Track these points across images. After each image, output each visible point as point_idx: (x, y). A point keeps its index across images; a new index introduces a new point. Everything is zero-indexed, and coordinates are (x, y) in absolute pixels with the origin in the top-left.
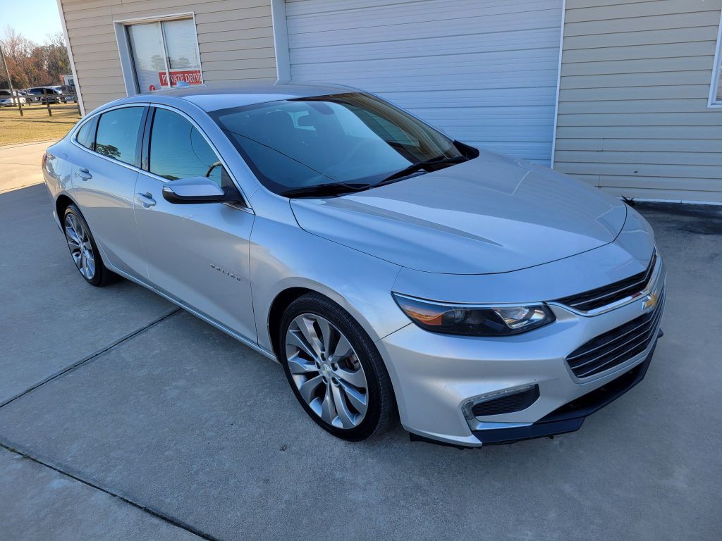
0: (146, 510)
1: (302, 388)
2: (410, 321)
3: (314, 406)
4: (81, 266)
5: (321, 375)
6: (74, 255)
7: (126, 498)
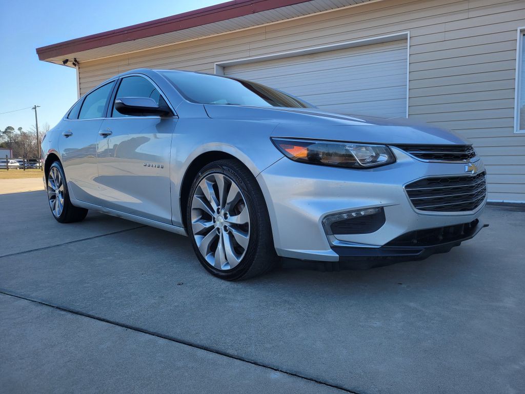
0: (57, 308)
1: (201, 245)
2: (284, 156)
3: (208, 258)
4: (54, 209)
5: (216, 227)
6: (50, 201)
7: (43, 302)
